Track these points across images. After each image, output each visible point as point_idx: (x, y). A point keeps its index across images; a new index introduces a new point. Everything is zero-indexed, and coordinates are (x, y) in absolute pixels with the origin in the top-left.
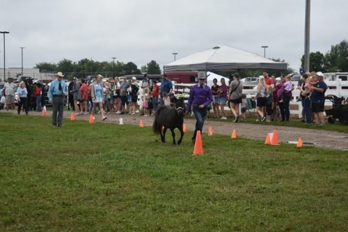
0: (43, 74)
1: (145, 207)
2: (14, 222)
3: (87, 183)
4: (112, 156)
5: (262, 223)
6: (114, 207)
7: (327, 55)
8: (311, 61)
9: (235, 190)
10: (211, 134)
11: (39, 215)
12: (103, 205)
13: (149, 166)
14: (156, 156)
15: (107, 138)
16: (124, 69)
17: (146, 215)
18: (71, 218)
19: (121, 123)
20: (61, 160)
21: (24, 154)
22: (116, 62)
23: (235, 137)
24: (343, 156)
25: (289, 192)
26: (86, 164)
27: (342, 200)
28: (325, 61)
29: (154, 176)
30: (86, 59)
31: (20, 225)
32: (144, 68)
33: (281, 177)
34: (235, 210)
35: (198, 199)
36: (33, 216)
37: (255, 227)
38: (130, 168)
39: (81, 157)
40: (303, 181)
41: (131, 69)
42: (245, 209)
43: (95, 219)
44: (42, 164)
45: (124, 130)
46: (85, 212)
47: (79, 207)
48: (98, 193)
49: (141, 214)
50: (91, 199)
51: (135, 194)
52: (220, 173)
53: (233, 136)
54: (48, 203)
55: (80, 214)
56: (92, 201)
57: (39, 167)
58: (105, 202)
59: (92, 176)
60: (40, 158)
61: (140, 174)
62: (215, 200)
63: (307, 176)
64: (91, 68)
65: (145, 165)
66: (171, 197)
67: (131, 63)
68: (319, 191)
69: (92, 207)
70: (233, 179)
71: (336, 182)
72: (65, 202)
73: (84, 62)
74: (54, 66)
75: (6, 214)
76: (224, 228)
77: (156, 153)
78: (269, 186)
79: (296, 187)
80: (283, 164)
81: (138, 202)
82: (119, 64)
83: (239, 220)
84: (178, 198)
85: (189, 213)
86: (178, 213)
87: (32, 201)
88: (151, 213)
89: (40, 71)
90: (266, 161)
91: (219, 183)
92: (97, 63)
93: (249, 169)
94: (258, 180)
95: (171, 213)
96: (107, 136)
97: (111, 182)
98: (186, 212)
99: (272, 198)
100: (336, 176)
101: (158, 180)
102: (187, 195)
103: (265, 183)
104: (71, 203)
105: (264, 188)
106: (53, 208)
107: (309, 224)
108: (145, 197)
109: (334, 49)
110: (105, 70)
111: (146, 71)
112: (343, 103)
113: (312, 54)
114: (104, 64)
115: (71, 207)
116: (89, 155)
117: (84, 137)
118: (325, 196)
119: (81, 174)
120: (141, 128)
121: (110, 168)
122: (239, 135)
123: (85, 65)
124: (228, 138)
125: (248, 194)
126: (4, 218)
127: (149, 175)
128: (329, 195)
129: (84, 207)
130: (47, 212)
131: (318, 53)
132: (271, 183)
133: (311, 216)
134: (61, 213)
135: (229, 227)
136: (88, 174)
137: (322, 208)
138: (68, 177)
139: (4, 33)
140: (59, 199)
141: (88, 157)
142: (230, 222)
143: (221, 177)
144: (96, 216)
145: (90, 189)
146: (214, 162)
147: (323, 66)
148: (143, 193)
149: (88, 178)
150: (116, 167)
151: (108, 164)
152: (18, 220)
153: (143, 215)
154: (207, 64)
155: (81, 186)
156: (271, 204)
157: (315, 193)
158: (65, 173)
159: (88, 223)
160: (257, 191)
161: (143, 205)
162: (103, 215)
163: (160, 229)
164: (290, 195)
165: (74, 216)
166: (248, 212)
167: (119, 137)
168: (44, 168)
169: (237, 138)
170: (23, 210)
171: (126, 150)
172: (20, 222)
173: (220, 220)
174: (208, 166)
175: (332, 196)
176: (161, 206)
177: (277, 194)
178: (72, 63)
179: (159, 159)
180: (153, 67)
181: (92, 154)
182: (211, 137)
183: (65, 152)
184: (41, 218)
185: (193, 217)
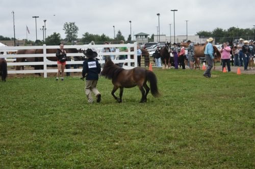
0: (202, 39)
2: (186, 145)
3: (238, 119)
11: (204, 141)
12: (251, 135)
15: (251, 85)
18: (227, 144)
20: (217, 101)
21: (191, 97)
26: (237, 104)
30: (234, 28)
31: (191, 148)
36: (200, 142)
39: (232, 99)
44: (204, 104)
46: (237, 140)
47: (233, 136)
50: (242, 130)
54: (210, 132)
55: (234, 141)
56: (243, 132)
57: (202, 106)
59: (241, 114)
60: (202, 100)
64: (237, 33)
69: (243, 136)
72: (222, 132)
73: (232, 29)
74: (210, 33)
75: (180, 140)
87: (198, 131)
89: (200, 37)
92: (242, 30)
96: (251, 84)
104: (227, 133)
110: (247, 35)
114: (247, 30)
115: (227, 136)
117: (234, 84)
119: (233, 112)
123: (233, 31)
126: (180, 142)
129: (236, 136)
130: (209, 139)
134: (220, 140)
136: (238, 112)
138: (223, 114)
139: (174, 11)
140: (217, 130)
141: (237, 99)
144: (246, 143)
145: (240, 123)
149: (239, 115)
152: (189, 144)
155: (233, 121)
158: (221, 111)
159: (240, 148)
165: (229, 143)
168: (206, 108)
170: (192, 137)
172: (191, 146)
178: (223, 31)
181: (240, 97)
183: (220, 96)
184: (205, 143)
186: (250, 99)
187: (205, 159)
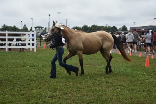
1: (124, 89)
2: (66, 93)
6: (111, 89)
11: (77, 91)
12: (105, 88)
16: (111, 29)
17: (125, 92)
20: (85, 68)
22: (107, 26)
26: (97, 70)
29: (127, 76)
30: (94, 25)
32: (120, 29)
35: (149, 86)
38: (116, 72)
39: (94, 67)
41: (114, 29)
43: (102, 93)
46: (98, 90)
47: (95, 88)
48: (103, 82)
49: (123, 92)
51: (120, 83)
54: (81, 86)
56: (100, 86)
58: (106, 86)
59: (100, 75)
61: (121, 75)
64: (97, 29)
65: (123, 71)
66: (136, 85)
67: (114, 26)
69: (101, 88)
72: (89, 86)
74: (80, 28)
75: (63, 90)
77: (128, 66)
81: (121, 87)
82: (109, 27)
84: (140, 85)
85: (145, 92)
87: (74, 85)
88: (128, 92)
92: (99, 26)
95: (137, 92)
97: (108, 78)
101: (129, 78)
102: (143, 84)
104: (91, 86)
106: (84, 88)
108: (124, 85)
110: (103, 30)
114: (102, 27)
115: (91, 88)
117: (95, 58)
119: (95, 74)
120: (120, 55)
123: (94, 27)
126: (63, 92)
127: (125, 75)
129: (97, 88)
130: (81, 90)
134: (87, 90)
136: (98, 74)
138: (89, 75)
139: (59, 13)
140: (85, 85)
141: (97, 67)
144: (103, 92)
148: (123, 83)
149: (98, 76)
154: (150, 26)
159: (99, 95)
162: (106, 92)
163: (132, 99)
165: (93, 92)
171: (114, 64)
172: (69, 94)
174: (153, 72)
176: (132, 89)
178: (88, 26)
179: (129, 68)
180: (124, 28)
181: (99, 65)
182: (153, 59)
183: (87, 65)
184: (78, 92)
185: (148, 94)
187: (78, 101)
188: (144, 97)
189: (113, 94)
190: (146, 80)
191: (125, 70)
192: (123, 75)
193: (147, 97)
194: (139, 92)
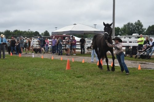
1: (46, 91)
4: (30, 70)
5: (98, 97)
6: (32, 91)
7: (122, 29)
8: (115, 31)
9: (86, 84)
10: (73, 61)
12: (27, 91)
13: (47, 74)
14: (50, 70)
15: (27, 63)
17: (47, 94)
19: (33, 57)
20: (7, 72)
23: (84, 62)
24: (131, 70)
25: (109, 85)
26: (19, 74)
27: (132, 88)
28: (121, 31)
29: (49, 79)
30: (17, 30)
32: (42, 34)
33: (105, 78)
34: (86, 92)
35: (69, 88)
37: (95, 99)
38: (38, 75)
39: (16, 71)
40: (115, 80)
41: (37, 34)
42: (90, 91)
45: (35, 60)
46: (19, 94)
47: (16, 92)
48: (25, 86)
49: (45, 94)
50: (22, 88)
51: (41, 86)
52: (78, 77)
53: (83, 62)
54: (3, 90)
56: (22, 89)
58: (28, 89)
59: (22, 79)
61: (43, 78)
62: (77, 88)
63: (116, 78)
64: (19, 34)
65: (45, 74)
66: (58, 87)
67: (37, 32)
68: (122, 84)
69: (23, 91)
70: (84, 80)
71: (129, 81)
72: (10, 89)
73: (16, 31)
74: (2, 33)
76: (82, 100)
78: (100, 83)
79: (112, 82)
80: (105, 73)
81: (43, 89)
82: (31, 32)
83: (88, 96)
84: (61, 87)
85: (66, 94)
86: (61, 94)
88: (49, 94)
90: (98, 72)
91: (78, 81)
92: (22, 31)
93: (91, 75)
94: (95, 80)
95: (58, 94)
96: (27, 62)
97: (30, 81)
98: (64, 93)
99: (102, 87)
100: (128, 78)
101: (51, 80)
102: (64, 86)
103: (98, 81)
104: (13, 90)
105: (98, 83)
106: (5, 92)
107: (118, 97)
108: (46, 87)
109: (125, 26)
110: (25, 35)
111: (43, 35)
112: (130, 48)
113: (116, 28)
114: (25, 32)
115: (13, 91)
116: (20, 70)
118: (125, 86)
119: (17, 78)
120: (42, 59)
121: (30, 75)
122: (86, 61)
123: (16, 32)
124: (81, 63)
125: (91, 86)
127: (47, 78)
128: (126, 86)
129: (19, 92)
131: (118, 28)
132: (101, 81)
133: (119, 94)
134: (9, 94)
135: (84, 99)
136: (20, 78)
137: (124, 91)
138: (11, 79)
140: (7, 89)
142: (85, 97)
143: (79, 79)
144: (25, 95)
146: (75, 73)
147: (120, 33)
148: (45, 86)
150: (32, 75)
151: (29, 73)
153: (46, 95)
154: (71, 31)
156: (102, 89)
157: (120, 85)
159: (21, 98)
160: (95, 84)
161: (45, 90)
162: (28, 95)
163: (53, 100)
164: (109, 86)
165: (15, 95)
166: (92, 93)
167: (32, 63)
169: (85, 63)
171: (36, 68)
173: (80, 96)
174: (73, 74)
175: (128, 86)
176: (53, 91)
177: (104, 85)
178: (11, 31)
179: (51, 71)
180: (46, 33)
181: (21, 69)
182: (73, 62)
183: (9, 69)
185: (68, 95)
186: (27, 70)
188: (65, 98)
189: (35, 96)
190: (67, 82)
191: (47, 73)
192: (45, 78)
193: (67, 98)
194: (60, 94)
